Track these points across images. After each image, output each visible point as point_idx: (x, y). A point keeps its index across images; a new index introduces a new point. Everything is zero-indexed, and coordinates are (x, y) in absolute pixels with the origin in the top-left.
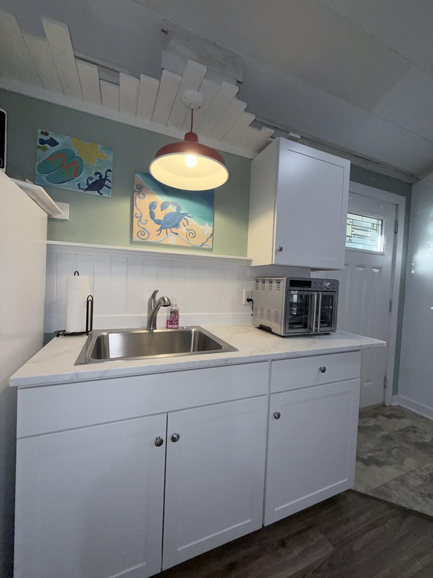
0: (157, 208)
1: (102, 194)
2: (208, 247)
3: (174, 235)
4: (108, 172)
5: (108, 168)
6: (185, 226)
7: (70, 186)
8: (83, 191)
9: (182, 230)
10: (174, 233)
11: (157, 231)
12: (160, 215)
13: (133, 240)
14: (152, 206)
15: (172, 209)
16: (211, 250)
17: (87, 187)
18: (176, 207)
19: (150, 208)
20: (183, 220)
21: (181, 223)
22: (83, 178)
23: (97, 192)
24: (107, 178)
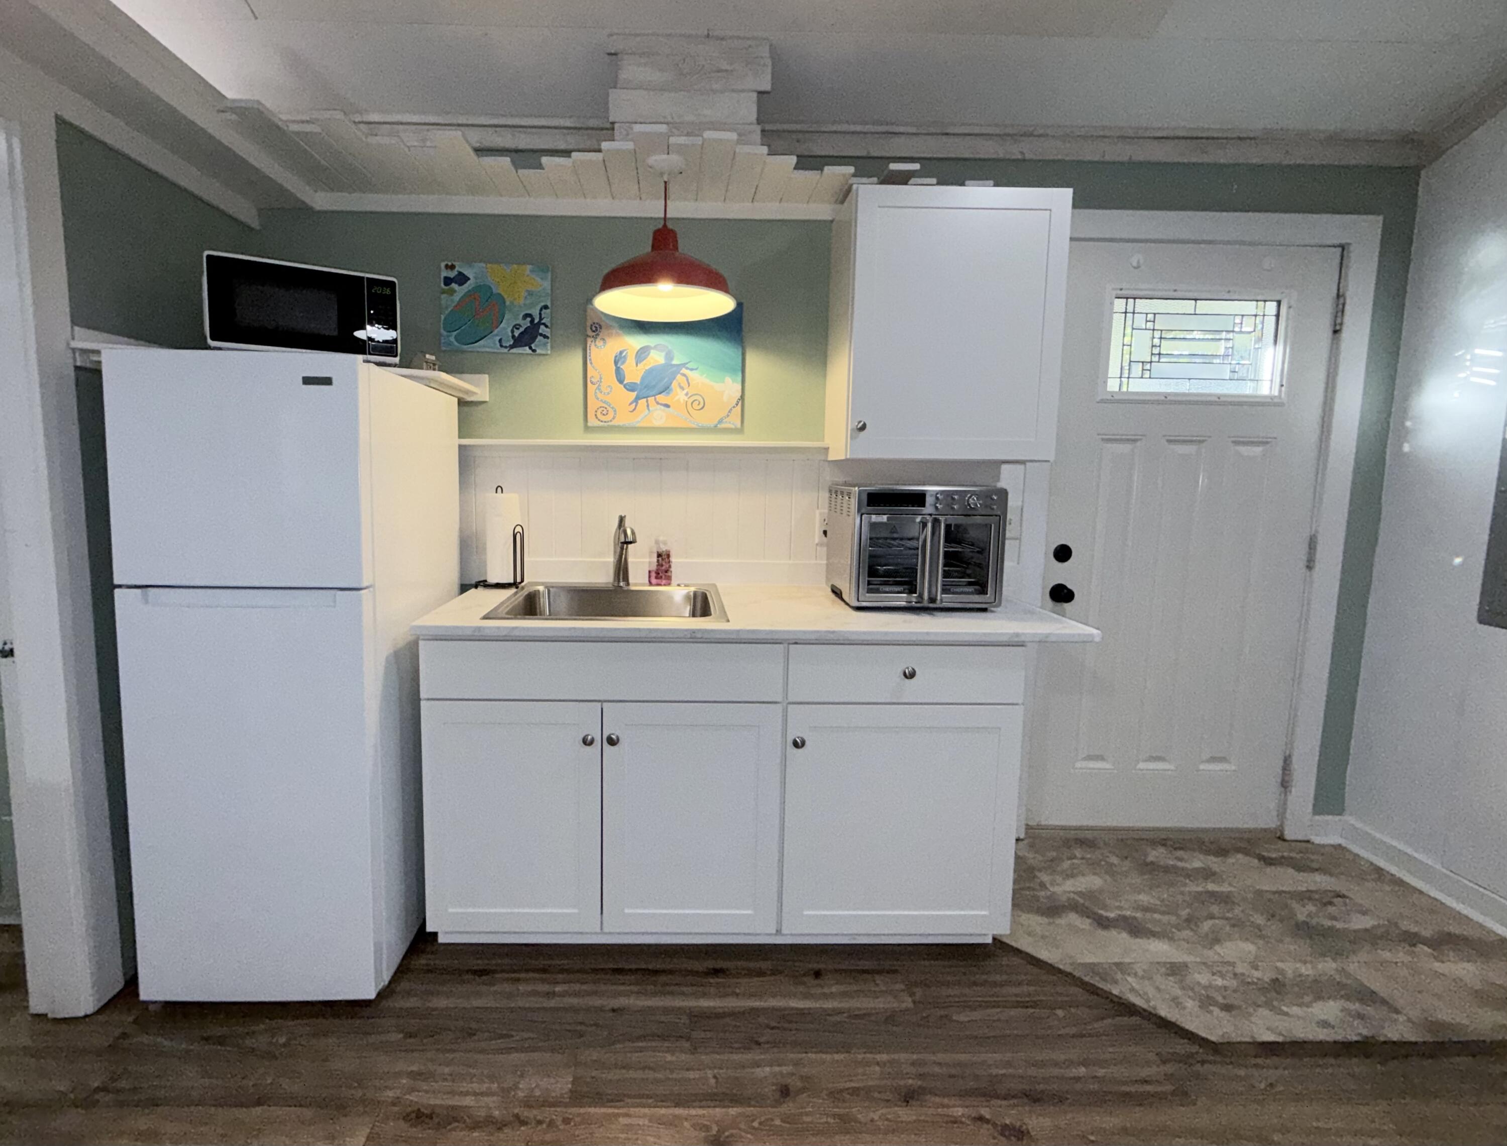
0: (628, 361)
1: (534, 351)
2: (733, 426)
3: (662, 407)
4: (544, 311)
5: (543, 304)
6: (683, 389)
7: (488, 345)
8: (506, 350)
9: (679, 396)
10: (661, 404)
11: (631, 404)
12: (634, 373)
13: (589, 424)
14: (619, 359)
15: (657, 358)
16: (740, 431)
17: (512, 343)
18: (663, 354)
19: (616, 363)
20: (679, 377)
21: (674, 385)
22: (505, 329)
23: (527, 348)
24: (543, 321)
